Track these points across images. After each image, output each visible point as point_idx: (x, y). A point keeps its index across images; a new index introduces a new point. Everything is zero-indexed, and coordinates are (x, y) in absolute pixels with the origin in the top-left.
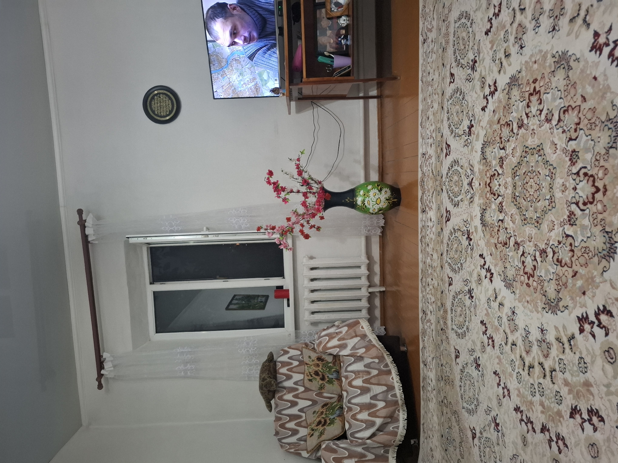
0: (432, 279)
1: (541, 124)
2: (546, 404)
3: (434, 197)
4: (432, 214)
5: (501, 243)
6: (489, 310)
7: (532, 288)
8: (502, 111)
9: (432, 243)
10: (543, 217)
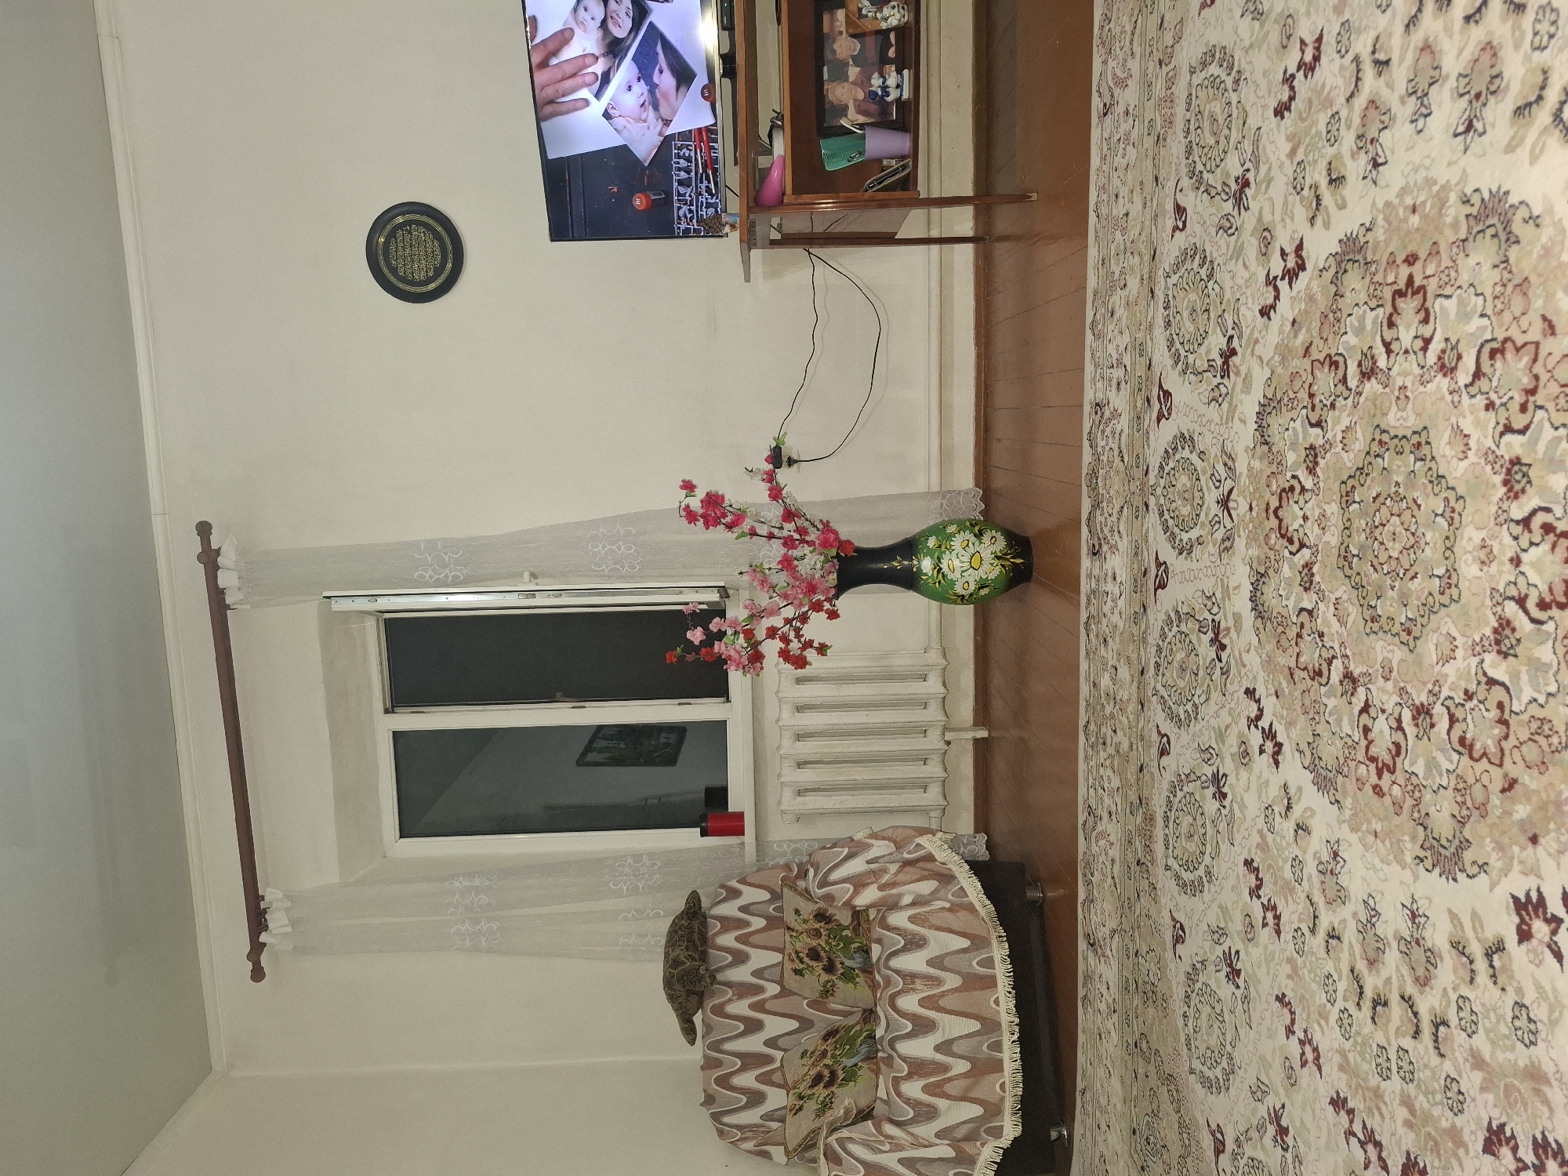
0: (1115, 731)
1: (1427, 377)
2: (1417, 1106)
3: (1123, 519)
4: (1118, 563)
5: (1306, 669)
6: (1270, 837)
7: (1387, 800)
8: (1316, 324)
9: (1117, 639)
10: (1424, 621)
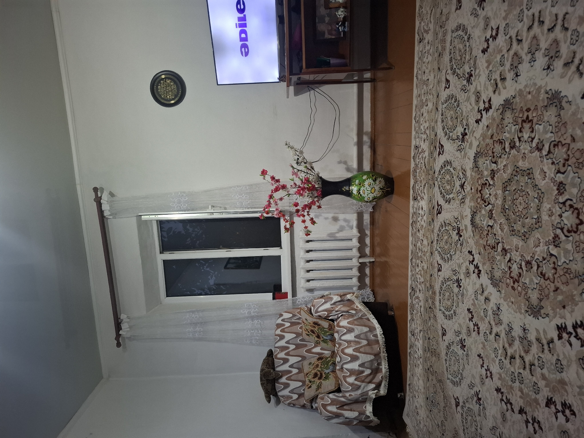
0: (422, 262)
1: (532, 151)
2: (524, 391)
3: (426, 188)
5: (489, 245)
6: (476, 301)
7: (516, 291)
8: (495, 128)
10: (530, 233)
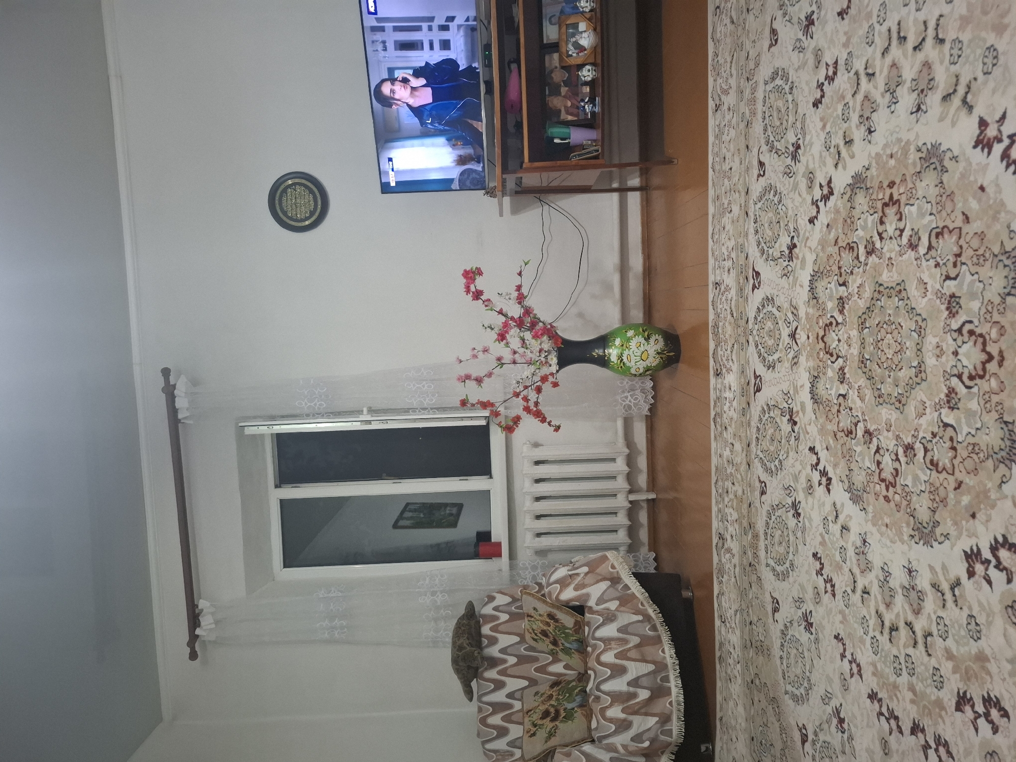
0: (733, 484)
1: (903, 252)
2: (918, 688)
3: (734, 352)
4: (731, 379)
5: (843, 431)
6: (827, 536)
7: (892, 504)
8: (840, 226)
9: (733, 426)
10: (908, 394)
